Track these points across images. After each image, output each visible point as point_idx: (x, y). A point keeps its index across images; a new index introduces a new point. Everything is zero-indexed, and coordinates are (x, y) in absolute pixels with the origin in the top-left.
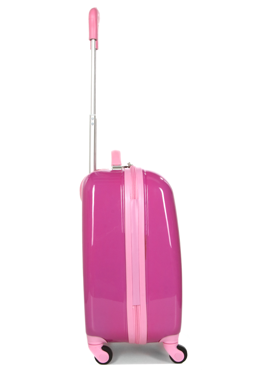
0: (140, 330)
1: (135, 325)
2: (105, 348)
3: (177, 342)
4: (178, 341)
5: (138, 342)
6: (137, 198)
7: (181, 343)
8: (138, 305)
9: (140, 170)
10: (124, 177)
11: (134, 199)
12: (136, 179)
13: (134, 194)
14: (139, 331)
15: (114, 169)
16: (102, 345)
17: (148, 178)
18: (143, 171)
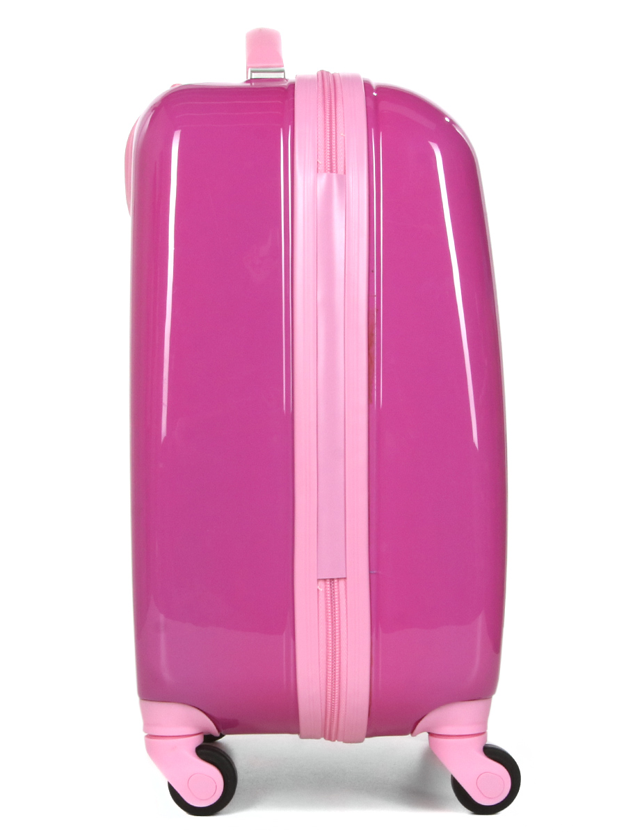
0: (344, 678)
1: (323, 658)
2: (210, 751)
3: (483, 733)
4: (486, 727)
5: (334, 731)
6: (341, 170)
7: (495, 738)
8: (338, 579)
9: (352, 80)
10: (294, 100)
11: (331, 171)
12: (339, 103)
13: (331, 156)
14: (340, 681)
15: (255, 76)
16: (198, 740)
17: (385, 106)
18: (367, 86)
